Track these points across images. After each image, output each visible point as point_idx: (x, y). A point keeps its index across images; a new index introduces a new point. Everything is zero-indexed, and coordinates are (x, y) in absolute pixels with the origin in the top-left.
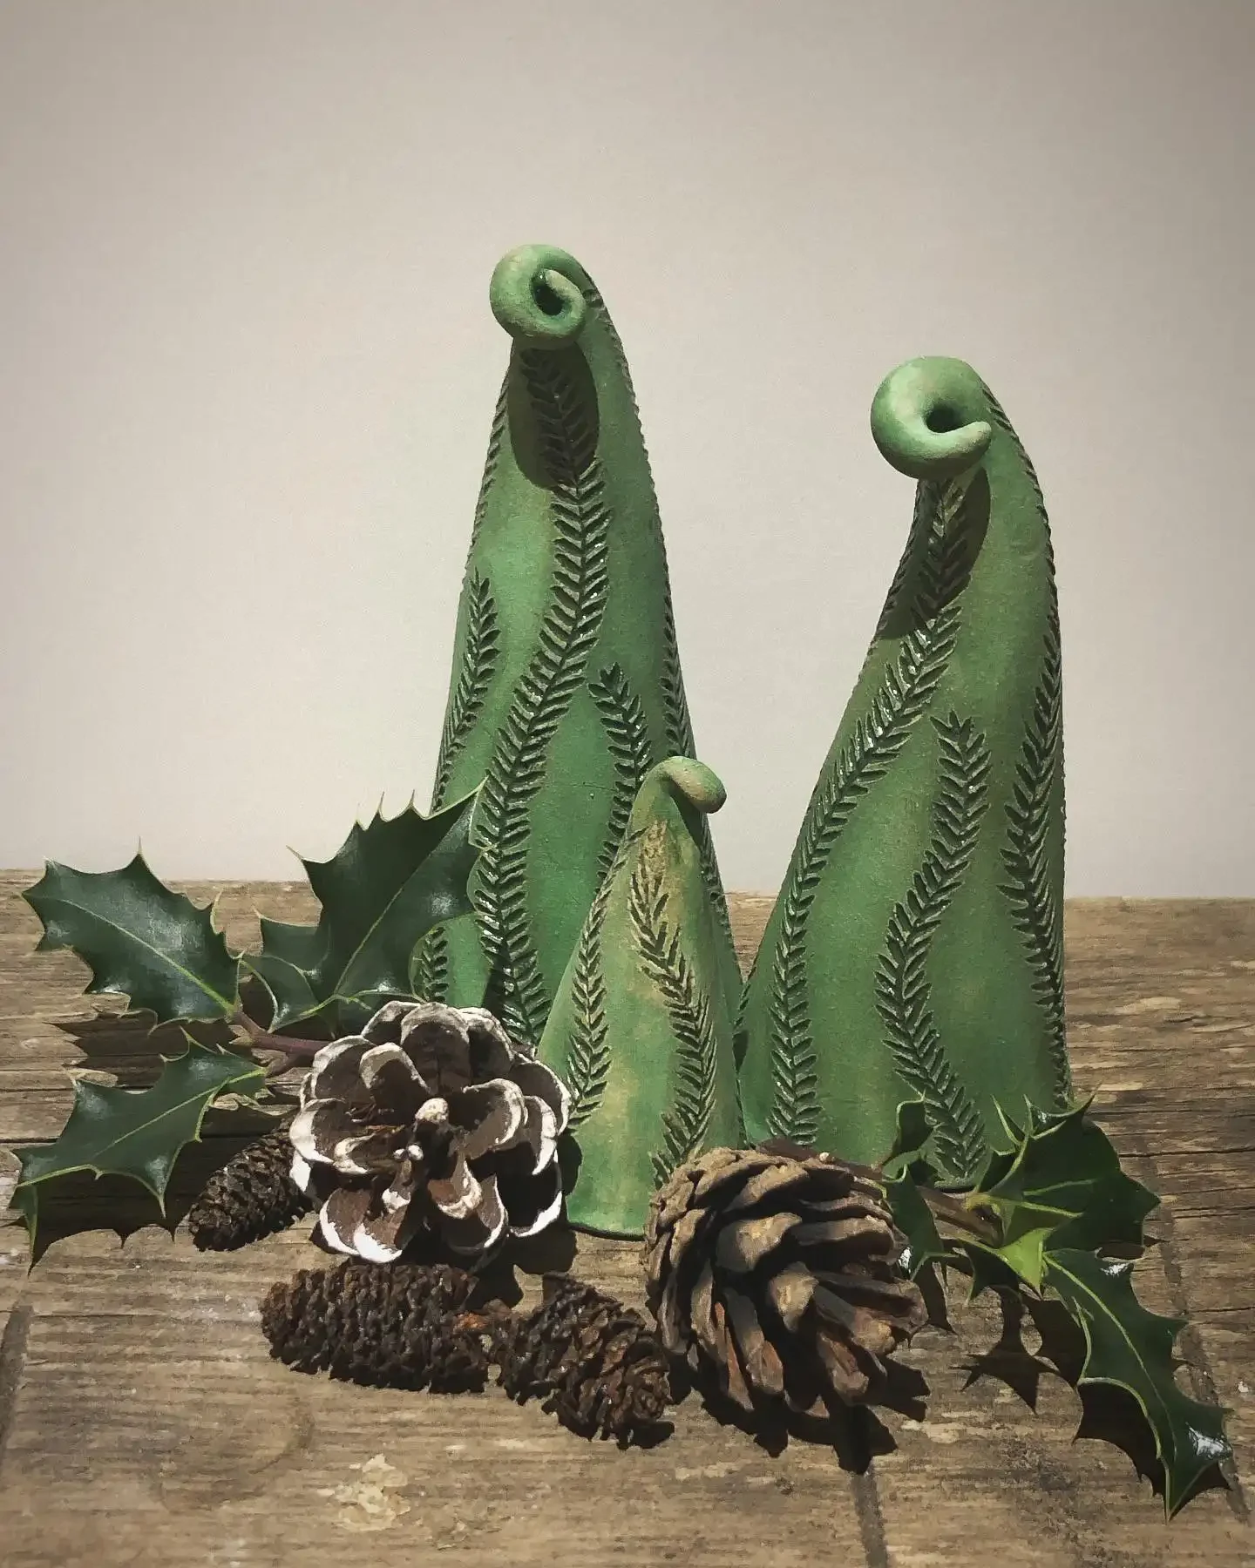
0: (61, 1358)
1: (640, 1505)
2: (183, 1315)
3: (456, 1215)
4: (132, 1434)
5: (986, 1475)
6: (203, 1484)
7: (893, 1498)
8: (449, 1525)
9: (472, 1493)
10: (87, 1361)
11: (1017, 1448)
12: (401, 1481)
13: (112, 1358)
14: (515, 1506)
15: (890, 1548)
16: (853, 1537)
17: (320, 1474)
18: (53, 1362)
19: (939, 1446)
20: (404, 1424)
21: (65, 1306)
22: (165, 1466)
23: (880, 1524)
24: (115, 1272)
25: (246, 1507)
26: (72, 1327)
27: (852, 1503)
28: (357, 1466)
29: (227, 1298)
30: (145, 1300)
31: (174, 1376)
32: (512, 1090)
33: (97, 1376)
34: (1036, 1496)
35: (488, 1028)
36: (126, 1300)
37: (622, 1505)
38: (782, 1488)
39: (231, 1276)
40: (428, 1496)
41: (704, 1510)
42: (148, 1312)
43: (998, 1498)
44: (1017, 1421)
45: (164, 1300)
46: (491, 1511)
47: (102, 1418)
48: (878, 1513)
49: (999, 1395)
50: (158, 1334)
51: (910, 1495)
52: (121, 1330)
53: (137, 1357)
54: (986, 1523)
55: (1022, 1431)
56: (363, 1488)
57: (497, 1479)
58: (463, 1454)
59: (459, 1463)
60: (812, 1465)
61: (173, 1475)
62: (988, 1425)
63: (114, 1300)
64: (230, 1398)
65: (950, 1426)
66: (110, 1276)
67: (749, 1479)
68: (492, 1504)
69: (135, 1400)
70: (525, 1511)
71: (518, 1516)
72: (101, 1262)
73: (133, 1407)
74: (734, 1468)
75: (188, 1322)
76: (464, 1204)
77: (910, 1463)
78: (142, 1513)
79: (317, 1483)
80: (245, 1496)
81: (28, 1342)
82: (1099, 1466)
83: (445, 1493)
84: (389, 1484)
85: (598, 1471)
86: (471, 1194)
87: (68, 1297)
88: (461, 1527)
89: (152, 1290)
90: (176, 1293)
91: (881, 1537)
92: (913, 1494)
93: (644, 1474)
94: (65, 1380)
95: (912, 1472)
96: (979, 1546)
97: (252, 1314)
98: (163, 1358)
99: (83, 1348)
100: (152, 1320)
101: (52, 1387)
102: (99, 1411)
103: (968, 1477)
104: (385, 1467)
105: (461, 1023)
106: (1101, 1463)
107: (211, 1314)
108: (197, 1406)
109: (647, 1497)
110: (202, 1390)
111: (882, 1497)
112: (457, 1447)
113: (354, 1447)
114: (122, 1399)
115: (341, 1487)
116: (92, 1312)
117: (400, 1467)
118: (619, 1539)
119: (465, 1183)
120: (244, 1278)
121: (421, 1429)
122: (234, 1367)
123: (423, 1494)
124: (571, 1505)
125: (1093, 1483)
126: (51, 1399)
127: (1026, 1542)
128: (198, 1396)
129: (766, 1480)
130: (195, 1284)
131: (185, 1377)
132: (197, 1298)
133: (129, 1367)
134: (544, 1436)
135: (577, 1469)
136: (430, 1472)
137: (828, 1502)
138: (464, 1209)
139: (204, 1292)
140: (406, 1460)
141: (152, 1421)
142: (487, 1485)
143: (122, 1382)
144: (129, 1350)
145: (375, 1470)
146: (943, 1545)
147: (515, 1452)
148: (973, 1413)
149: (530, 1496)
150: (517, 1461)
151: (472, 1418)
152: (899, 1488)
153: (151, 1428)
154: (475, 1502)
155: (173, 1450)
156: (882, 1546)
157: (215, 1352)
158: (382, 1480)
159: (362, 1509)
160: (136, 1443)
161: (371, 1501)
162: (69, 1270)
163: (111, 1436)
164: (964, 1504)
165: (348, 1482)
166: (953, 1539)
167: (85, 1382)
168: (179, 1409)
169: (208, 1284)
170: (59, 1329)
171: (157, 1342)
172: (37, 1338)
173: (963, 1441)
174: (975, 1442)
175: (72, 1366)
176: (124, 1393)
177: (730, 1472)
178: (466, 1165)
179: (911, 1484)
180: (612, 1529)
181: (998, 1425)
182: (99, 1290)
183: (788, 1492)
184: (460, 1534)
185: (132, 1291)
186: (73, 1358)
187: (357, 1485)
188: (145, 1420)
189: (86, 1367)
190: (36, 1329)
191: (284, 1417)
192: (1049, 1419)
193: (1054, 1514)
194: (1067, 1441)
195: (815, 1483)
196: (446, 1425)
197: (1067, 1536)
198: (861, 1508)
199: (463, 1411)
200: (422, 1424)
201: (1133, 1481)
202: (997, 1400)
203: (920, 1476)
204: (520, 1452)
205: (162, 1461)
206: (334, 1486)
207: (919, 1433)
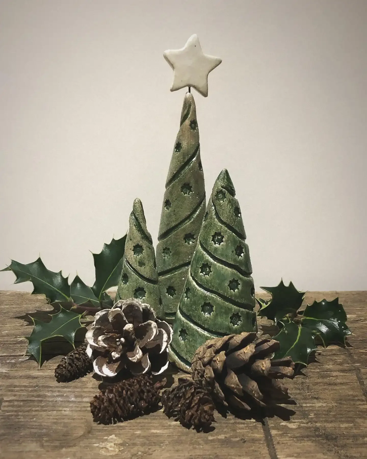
0: (12, 411)
1: (197, 446)
2: (51, 400)
4: (34, 431)
5: (308, 437)
6: (57, 443)
7: (278, 443)
8: (135, 453)
9: (143, 445)
10: (21, 412)
11: (317, 429)
12: (120, 441)
13: (28, 411)
14: (157, 448)
15: (278, 456)
16: (266, 454)
17: (94, 440)
18: (9, 412)
19: (292, 429)
21: (14, 398)
22: (45, 439)
23: (275, 450)
24: (30, 389)
25: (70, 449)
26: (16, 403)
27: (265, 444)
28: (106, 438)
29: (65, 395)
30: (39, 396)
31: (48, 415)
33: (23, 416)
34: (325, 441)
36: (33, 396)
37: (191, 447)
38: (243, 441)
39: (65, 389)
40: (129, 445)
41: (218, 447)
42: (40, 399)
43: (312, 442)
44: (316, 422)
45: (45, 396)
46: (149, 449)
47: (24, 427)
48: (274, 447)
49: (310, 415)
50: (43, 405)
51: (284, 442)
52: (31, 404)
53: (36, 411)
54: (309, 449)
55: (318, 425)
56: (108, 443)
57: (151, 440)
58: (140, 434)
59: (139, 436)
60: (252, 435)
61: (47, 441)
62: (307, 423)
63: (29, 396)
64: (66, 421)
65: (295, 424)
66: (28, 390)
67: (232, 439)
68: (150, 447)
69: (35, 422)
70: (160, 449)
71: (158, 450)
72: (25, 386)
73: (34, 424)
74: (227, 436)
75: (52, 401)
77: (283, 434)
78: (37, 451)
79: (93, 442)
80: (70, 447)
81: (2, 407)
82: (343, 433)
83: (135, 444)
84: (116, 442)
87: (15, 395)
88: (140, 453)
89: (41, 393)
90: (49, 394)
91: (275, 453)
93: (198, 438)
94: (13, 417)
95: (284, 436)
96: (307, 455)
97: (73, 399)
98: (45, 411)
99: (19, 408)
100: (41, 401)
101: (9, 419)
102: (23, 425)
103: (302, 437)
104: (115, 438)
106: (344, 433)
107: (60, 399)
108: (55, 423)
109: (199, 444)
110: (57, 419)
111: (274, 443)
112: (138, 432)
113: (105, 433)
114: (31, 422)
115: (101, 443)
116: (22, 399)
117: (120, 438)
118: (191, 456)
120: (70, 390)
121: (126, 428)
122: (67, 413)
123: (127, 445)
124: (175, 447)
125: (342, 438)
126: (8, 422)
127: (322, 454)
128: (55, 421)
129: (238, 439)
130: (55, 391)
131: (51, 415)
132: (55, 395)
133: (34, 413)
134: (165, 429)
135: (176, 437)
136: (129, 439)
137: (258, 444)
139: (58, 394)
140: (122, 436)
141: (40, 427)
142: (148, 442)
143: (31, 417)
144: (34, 409)
145: (112, 439)
146: (295, 455)
147: (156, 433)
148: (302, 420)
149: (162, 445)
150: (157, 436)
151: (143, 425)
152: (280, 440)
153: (40, 429)
154: (144, 447)
155: (47, 435)
156: (276, 456)
157: (60, 409)
158: (115, 441)
159: (107, 449)
160: (36, 433)
161: (111, 447)
162: (16, 389)
163: (27, 431)
164: (301, 444)
165: (103, 442)
166: (299, 454)
167: (19, 417)
168: (49, 424)
169: (59, 391)
170: (12, 404)
171: (42, 407)
172: (5, 406)
173: (299, 428)
174: (303, 428)
175: (15, 414)
177: (226, 437)
179: (284, 439)
180: (189, 453)
181: (310, 423)
182: (25, 394)
183: (245, 442)
184: (139, 455)
185: (35, 394)
186: (16, 411)
187: (106, 443)
188: (39, 427)
189: (20, 413)
190: (4, 404)
191: (83, 425)
192: (326, 421)
193: (330, 446)
194: (333, 427)
195: (253, 440)
196: (134, 427)
197: (335, 452)
198: (268, 446)
199: (140, 423)
200: (127, 426)
201: (355, 437)
202: (309, 417)
203: (286, 437)
204: (159, 433)
205: (43, 437)
206: (99, 443)
207: (285, 426)
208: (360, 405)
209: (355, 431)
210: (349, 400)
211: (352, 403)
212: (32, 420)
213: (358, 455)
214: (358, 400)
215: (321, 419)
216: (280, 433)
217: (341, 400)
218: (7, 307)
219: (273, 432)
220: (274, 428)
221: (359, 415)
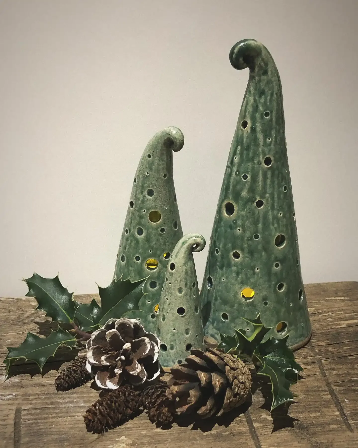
0: (32, 419)
1: (195, 442)
2: (63, 406)
3: (135, 374)
4: (55, 437)
7: (261, 434)
10: (40, 419)
12: (130, 442)
13: (46, 418)
16: (252, 445)
17: (108, 442)
18: (30, 420)
20: (128, 428)
21: (30, 406)
22: (66, 444)
23: (259, 441)
26: (33, 411)
27: (251, 437)
28: (118, 439)
29: (75, 401)
30: (52, 403)
31: (64, 421)
32: (147, 340)
33: (43, 423)
34: (298, 431)
35: (138, 324)
36: (47, 403)
37: (190, 443)
38: (232, 435)
39: (74, 395)
40: (138, 445)
41: (212, 442)
42: (53, 406)
43: (288, 432)
45: (58, 403)
48: (258, 439)
50: (57, 411)
52: (47, 411)
53: (53, 418)
54: (286, 438)
56: (120, 444)
57: (156, 439)
58: (146, 434)
59: (145, 436)
60: (239, 429)
63: (43, 404)
66: (42, 398)
67: (223, 433)
69: (54, 428)
70: (164, 446)
72: (38, 394)
73: (54, 430)
75: (65, 408)
76: (137, 371)
77: (264, 426)
79: (108, 444)
81: (22, 416)
82: (313, 423)
84: (127, 443)
85: (183, 435)
86: (138, 369)
87: (31, 404)
89: (54, 400)
90: (61, 401)
91: (260, 444)
92: (266, 433)
94: (34, 425)
95: (265, 428)
97: (82, 404)
98: (60, 417)
99: (37, 416)
100: (55, 408)
101: (31, 427)
102: (45, 432)
104: (126, 439)
105: (131, 323)
107: (71, 405)
108: (71, 428)
109: (197, 440)
110: (72, 424)
111: (258, 435)
112: (144, 432)
113: (116, 435)
115: (114, 445)
116: (38, 407)
117: (129, 438)
119: (137, 365)
120: (78, 396)
121: (133, 429)
122: (80, 418)
123: (137, 444)
124: (177, 444)
125: (312, 426)
126: (32, 430)
127: (297, 442)
128: (71, 426)
129: (227, 433)
130: (65, 398)
131: (67, 421)
132: (66, 401)
133: (51, 420)
135: (177, 435)
136: (137, 439)
137: (245, 437)
138: (137, 372)
139: (68, 400)
140: (131, 437)
141: (59, 433)
142: (153, 441)
143: (50, 424)
144: (50, 416)
145: (122, 440)
146: (276, 445)
147: (159, 432)
149: (166, 442)
151: (146, 425)
152: (262, 432)
153: (59, 435)
154: (151, 445)
155: (67, 440)
156: (260, 446)
157: (73, 414)
158: (125, 442)
160: (57, 438)
162: (30, 397)
163: (49, 438)
164: (280, 434)
165: (116, 443)
166: (278, 443)
167: (39, 425)
168: (67, 430)
169: (69, 397)
170: (30, 412)
171: (57, 413)
172: (24, 415)
175: (35, 421)
176: (51, 427)
177: (217, 432)
178: (136, 361)
179: (265, 431)
182: (39, 402)
183: (233, 435)
185: (49, 401)
186: (35, 419)
187: (119, 444)
189: (39, 421)
190: (23, 413)
193: (303, 435)
195: (240, 433)
196: (140, 427)
197: (308, 440)
198: (253, 438)
203: (267, 428)
207: (265, 419)
210: (315, 391)
213: (326, 441)
214: (323, 390)
216: (261, 425)
217: (308, 391)
219: (256, 425)
220: (256, 421)
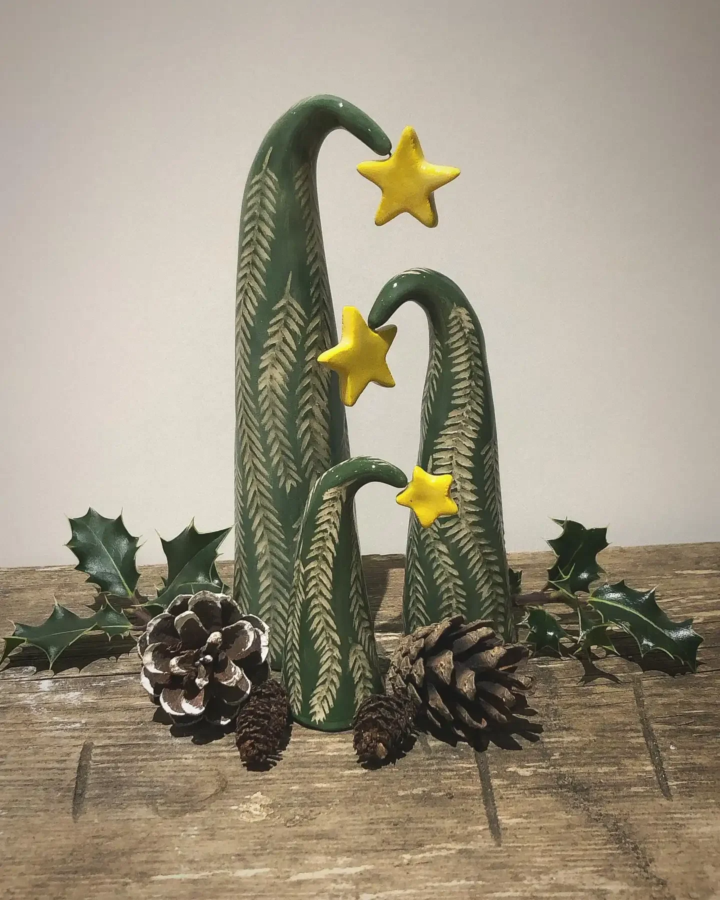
0: (108, 762)
1: (381, 806)
2: (164, 743)
4: (143, 790)
5: (546, 788)
6: (177, 807)
7: (501, 798)
8: (291, 817)
9: (302, 805)
11: (561, 776)
12: (269, 801)
13: (132, 761)
14: (323, 809)
15: (499, 818)
16: (482, 814)
17: (231, 801)
18: (104, 764)
19: (524, 777)
21: (108, 742)
22: (159, 801)
23: (495, 809)
24: (132, 727)
25: (197, 815)
26: (112, 749)
27: (482, 801)
28: (248, 797)
30: (145, 737)
31: (161, 766)
33: (125, 768)
34: (570, 794)
36: (137, 738)
37: (373, 807)
38: (449, 796)
40: (281, 807)
41: (411, 807)
42: (147, 742)
43: (552, 796)
44: (561, 766)
46: (311, 811)
47: (128, 784)
48: (494, 805)
49: (553, 756)
50: (153, 750)
51: (509, 797)
52: (135, 749)
53: (143, 760)
54: (546, 806)
55: (564, 769)
56: (251, 805)
57: (314, 799)
58: (298, 790)
59: (296, 794)
60: (463, 787)
61: (162, 804)
62: (548, 768)
63: (131, 738)
64: (188, 774)
65: (529, 769)
66: (129, 728)
67: (433, 794)
68: (312, 809)
69: (143, 776)
70: (327, 811)
71: (324, 813)
72: (124, 723)
73: (142, 779)
74: (426, 789)
75: (166, 745)
78: (149, 819)
79: (230, 804)
80: (197, 811)
81: (92, 756)
82: (600, 782)
83: (290, 805)
84: (263, 803)
87: (110, 738)
88: (297, 817)
89: (149, 733)
91: (495, 814)
92: (511, 796)
94: (110, 770)
95: (511, 787)
96: (542, 815)
98: (156, 760)
99: (118, 757)
100: (149, 745)
101: (104, 773)
102: (126, 781)
103: (538, 788)
104: (261, 796)
106: (602, 780)
108: (172, 777)
109: (384, 803)
110: (175, 772)
111: (495, 798)
112: (295, 788)
113: (246, 790)
114: (137, 777)
115: (241, 805)
116: (121, 743)
117: (267, 795)
118: (371, 819)
122: (189, 762)
123: (279, 806)
124: (349, 807)
125: (597, 788)
126: (104, 778)
127: (564, 812)
128: (172, 773)
129: (441, 794)
131: (166, 766)
133: (140, 764)
134: (335, 781)
135: (353, 793)
136: (281, 797)
137: (471, 801)
140: (271, 794)
141: (151, 784)
142: (309, 801)
143: (137, 770)
144: (139, 757)
145: (256, 798)
146: (525, 815)
147: (322, 788)
148: (541, 763)
149: (330, 804)
150: (323, 792)
152: (504, 794)
153: (151, 787)
154: (304, 808)
155: (162, 795)
156: (496, 817)
157: (179, 756)
158: (261, 801)
159: (250, 813)
160: (145, 793)
161: (256, 810)
162: (110, 727)
163: (133, 791)
164: (535, 799)
165: (244, 803)
166: (529, 813)
167: (120, 770)
168: (164, 779)
170: (106, 751)
171: (153, 754)
172: (96, 755)
173: (535, 774)
174: (541, 774)
175: (113, 765)
177: (424, 791)
179: (510, 792)
180: (368, 816)
181: (553, 768)
182: (123, 734)
183: (452, 797)
184: (297, 820)
185: (140, 734)
186: (113, 761)
187: (248, 804)
188: (149, 784)
189: (119, 765)
190: (95, 751)
191: (214, 779)
192: (578, 764)
193: (578, 801)
194: (585, 773)
195: (464, 794)
196: (290, 779)
197: (584, 809)
198: (486, 803)
199: (297, 774)
200: (278, 780)
201: (617, 787)
202: (553, 758)
203: (514, 789)
204: (325, 788)
205: (157, 799)
206: (238, 805)
207: (514, 772)
208: (632, 737)
209: (618, 778)
210: (617, 730)
211: (621, 734)
212: (138, 774)
214: (632, 730)
215: (569, 762)
216: (505, 783)
217: (604, 730)
218: (84, 593)
219: (495, 782)
220: (497, 776)
221: (629, 753)
